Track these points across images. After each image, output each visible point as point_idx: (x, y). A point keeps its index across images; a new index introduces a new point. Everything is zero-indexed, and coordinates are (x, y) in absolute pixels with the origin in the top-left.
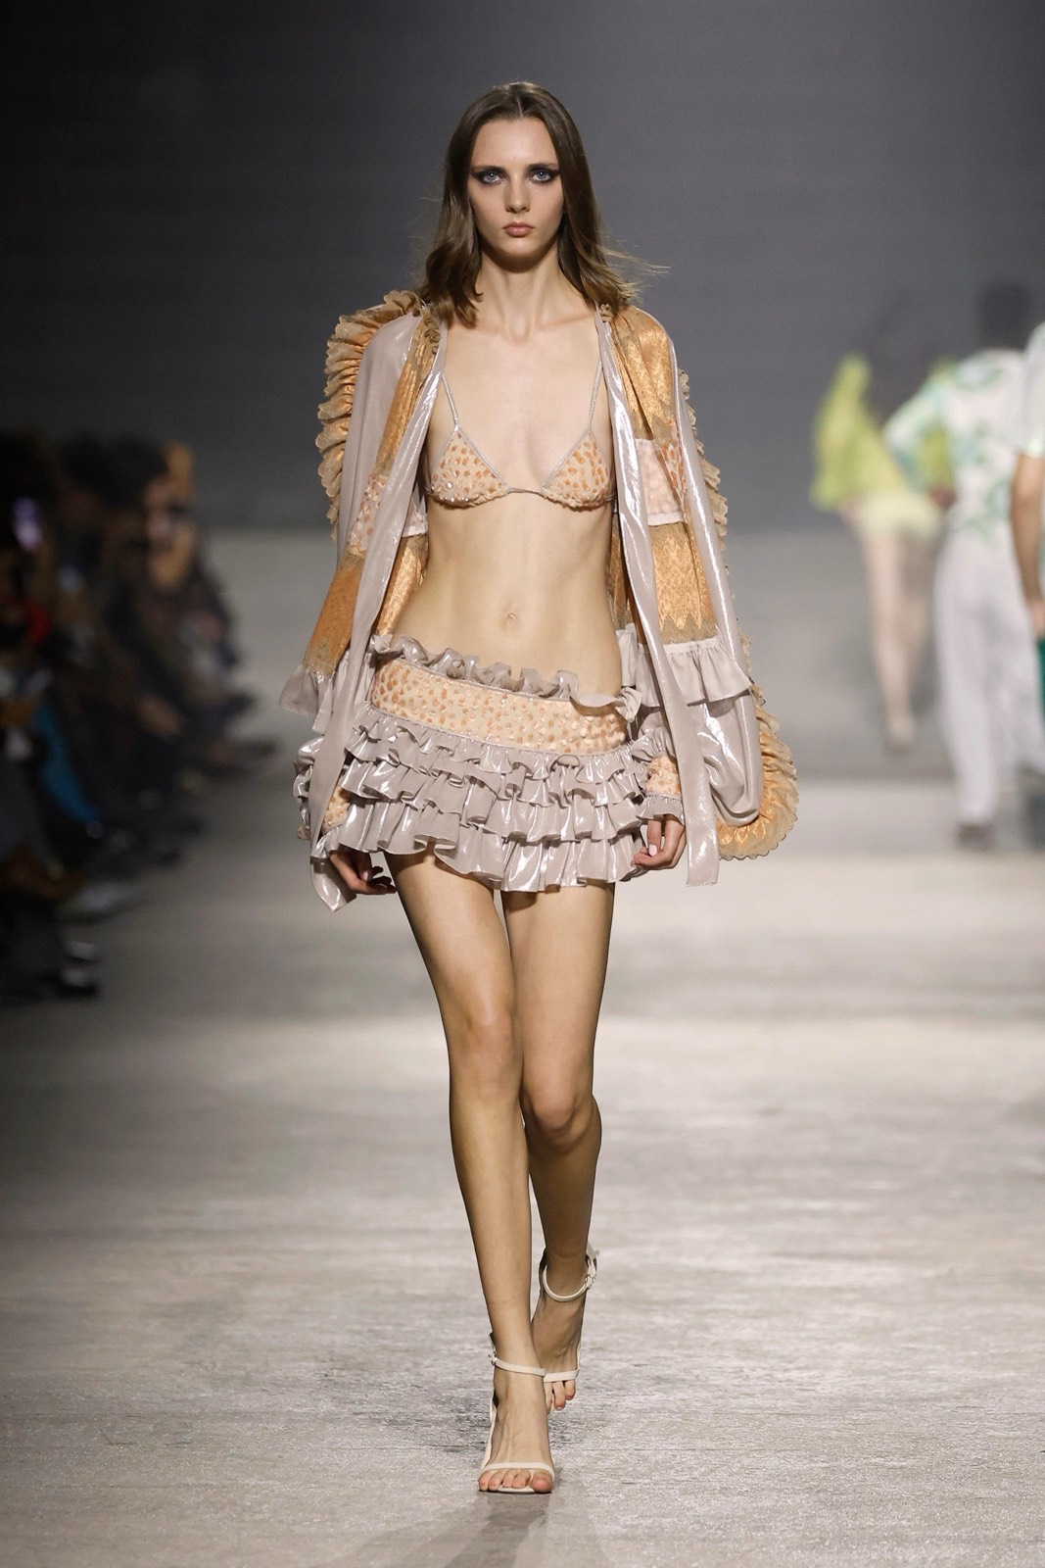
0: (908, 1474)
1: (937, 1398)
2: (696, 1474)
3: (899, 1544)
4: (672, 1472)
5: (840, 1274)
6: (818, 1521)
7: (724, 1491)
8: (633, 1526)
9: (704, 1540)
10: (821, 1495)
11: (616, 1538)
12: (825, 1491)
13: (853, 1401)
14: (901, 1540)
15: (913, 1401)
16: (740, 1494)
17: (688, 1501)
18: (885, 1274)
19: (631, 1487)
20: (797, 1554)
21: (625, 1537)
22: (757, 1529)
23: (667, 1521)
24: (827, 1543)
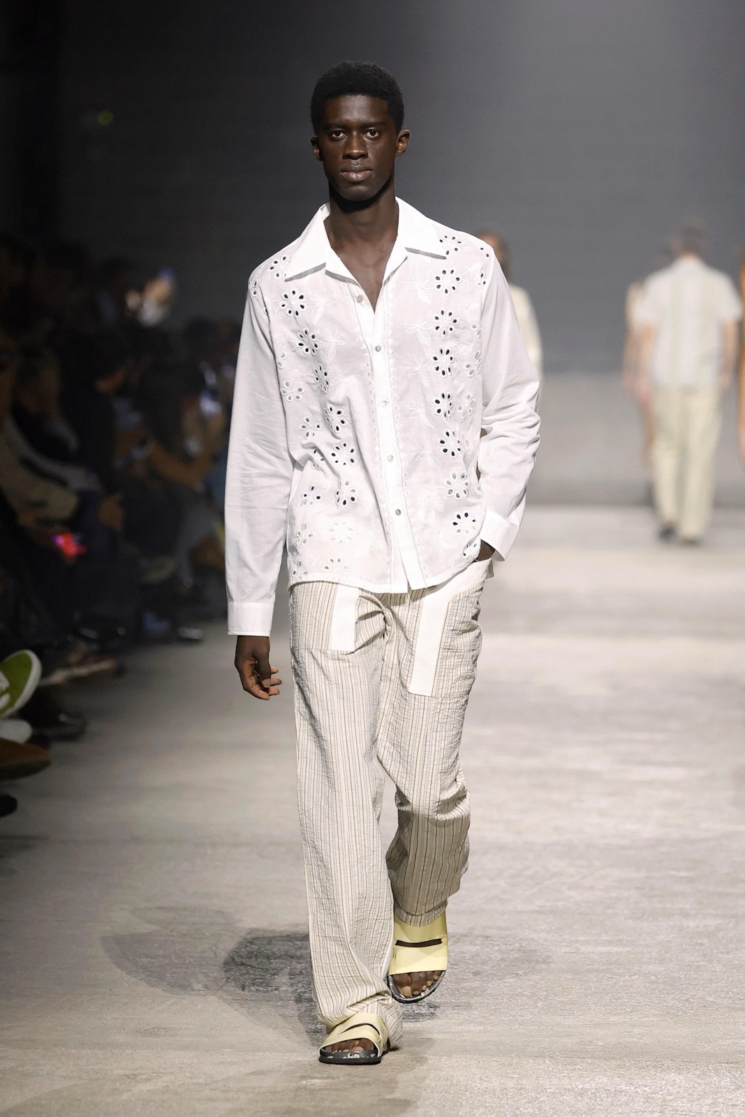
0: (690, 880)
2: (576, 879)
3: (685, 918)
4: (563, 879)
5: (652, 773)
6: (641, 905)
7: (591, 888)
9: (580, 914)
10: (643, 891)
12: (644, 888)
14: (685, 915)
16: (600, 890)
17: (572, 893)
18: (678, 773)
20: (630, 922)
21: (538, 912)
22: (608, 908)
23: (560, 904)
24: (646, 917)
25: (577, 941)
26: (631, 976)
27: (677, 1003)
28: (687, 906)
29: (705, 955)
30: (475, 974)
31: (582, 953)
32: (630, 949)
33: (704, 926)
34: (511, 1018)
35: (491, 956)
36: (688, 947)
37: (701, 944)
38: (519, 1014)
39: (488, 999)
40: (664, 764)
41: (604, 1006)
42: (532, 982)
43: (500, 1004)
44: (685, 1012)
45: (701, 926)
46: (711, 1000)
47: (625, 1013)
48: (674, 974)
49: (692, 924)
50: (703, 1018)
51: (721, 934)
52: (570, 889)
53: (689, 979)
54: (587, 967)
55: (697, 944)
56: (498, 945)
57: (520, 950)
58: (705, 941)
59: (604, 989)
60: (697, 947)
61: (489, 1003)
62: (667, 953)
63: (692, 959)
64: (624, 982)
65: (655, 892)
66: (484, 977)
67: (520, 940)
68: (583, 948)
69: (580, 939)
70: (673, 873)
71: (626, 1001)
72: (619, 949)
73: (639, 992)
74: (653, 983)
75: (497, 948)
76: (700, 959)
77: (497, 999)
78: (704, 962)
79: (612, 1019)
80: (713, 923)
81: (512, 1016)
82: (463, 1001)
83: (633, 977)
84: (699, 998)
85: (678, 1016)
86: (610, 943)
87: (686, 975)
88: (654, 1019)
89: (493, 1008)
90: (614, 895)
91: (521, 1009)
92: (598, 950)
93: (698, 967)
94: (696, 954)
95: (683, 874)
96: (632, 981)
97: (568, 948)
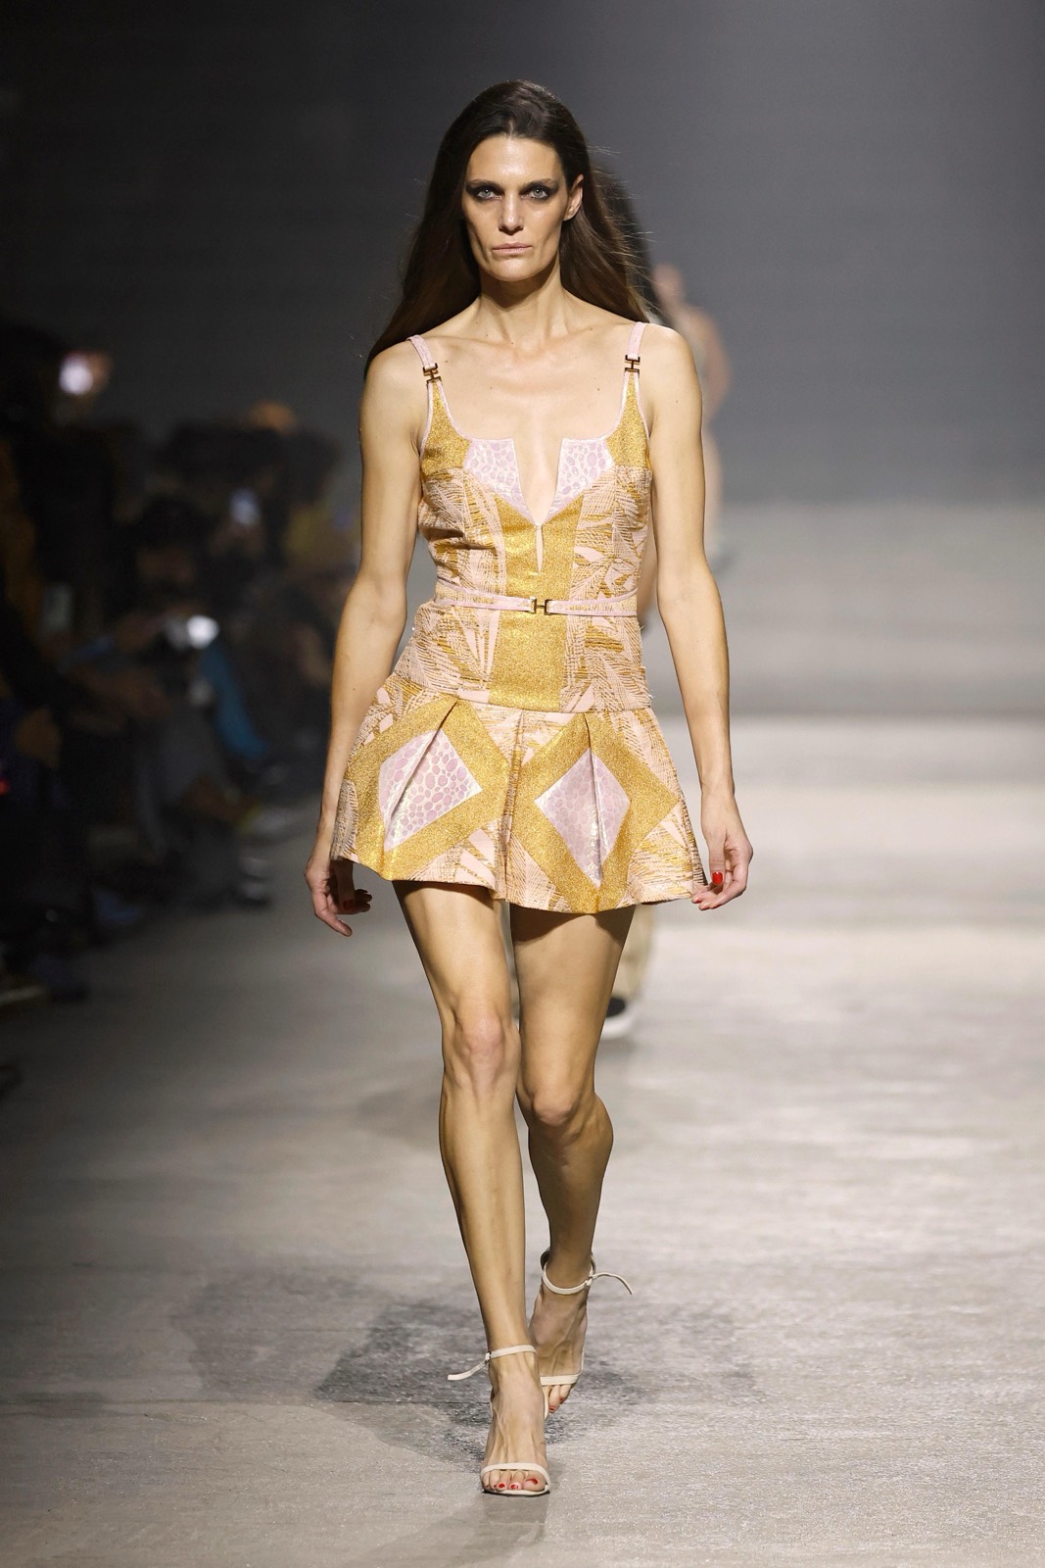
0: (983, 1321)
1: (1003, 1255)
2: (798, 1320)
3: (976, 1381)
4: (777, 1320)
6: (905, 1361)
7: (823, 1335)
8: (744, 1365)
9: (806, 1377)
10: (907, 1339)
11: (730, 1375)
12: (909, 1334)
13: (932, 1259)
14: (977, 1377)
15: (984, 1258)
16: (837, 1337)
17: (792, 1344)
18: (957, 1148)
19: (742, 1331)
20: (887, 1389)
21: (737, 1375)
22: (852, 1367)
23: (773, 1361)
24: (913, 1380)
25: (802, 1421)
26: (891, 1477)
27: (967, 1519)
28: (979, 1362)
29: (1009, 1442)
30: (640, 1477)
31: (811, 1441)
32: (887, 1433)
33: (1007, 1394)
34: (699, 1547)
35: (665, 1447)
36: (982, 1428)
37: (1004, 1424)
38: (712, 1540)
39: (662, 1517)
40: (936, 1133)
41: (848, 1526)
42: (732, 1489)
43: (679, 1525)
44: (980, 1535)
45: (1003, 1393)
46: (1022, 1514)
47: (883, 1537)
48: (961, 1474)
49: (987, 1391)
50: (1010, 1544)
51: (1036, 1406)
52: (788, 1336)
53: (985, 1481)
54: (819, 1462)
55: (995, 1424)
56: (675, 1429)
57: (710, 1437)
58: (1010, 1418)
59: (848, 1499)
60: (996, 1428)
61: (663, 1524)
62: (948, 1438)
63: (989, 1448)
64: (880, 1486)
65: (926, 1340)
66: (653, 1481)
67: (711, 1419)
68: (813, 1432)
69: (807, 1417)
70: (955, 1308)
71: (884, 1517)
72: (869, 1434)
73: (905, 1504)
74: (926, 1488)
75: (673, 1434)
76: (1002, 1447)
77: (676, 1517)
78: (1008, 1452)
79: (862, 1547)
80: (1021, 1389)
81: (701, 1544)
82: (621, 1520)
83: (895, 1479)
84: (1002, 1511)
85: (969, 1540)
86: (856, 1423)
87: (979, 1476)
88: (932, 1546)
89: (669, 1531)
90: (860, 1345)
91: (715, 1533)
92: (836, 1434)
93: (1000, 1461)
94: (996, 1439)
95: (970, 1310)
96: (893, 1484)
97: (787, 1433)
